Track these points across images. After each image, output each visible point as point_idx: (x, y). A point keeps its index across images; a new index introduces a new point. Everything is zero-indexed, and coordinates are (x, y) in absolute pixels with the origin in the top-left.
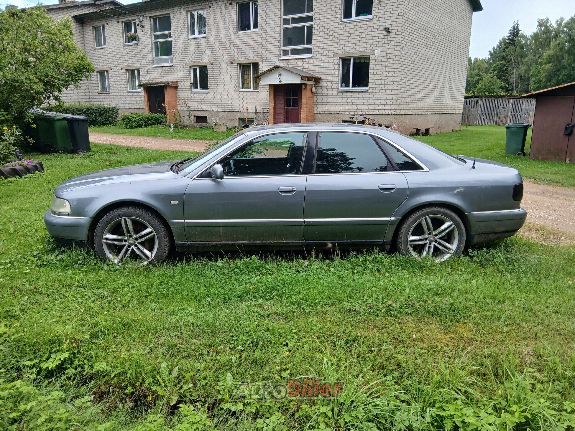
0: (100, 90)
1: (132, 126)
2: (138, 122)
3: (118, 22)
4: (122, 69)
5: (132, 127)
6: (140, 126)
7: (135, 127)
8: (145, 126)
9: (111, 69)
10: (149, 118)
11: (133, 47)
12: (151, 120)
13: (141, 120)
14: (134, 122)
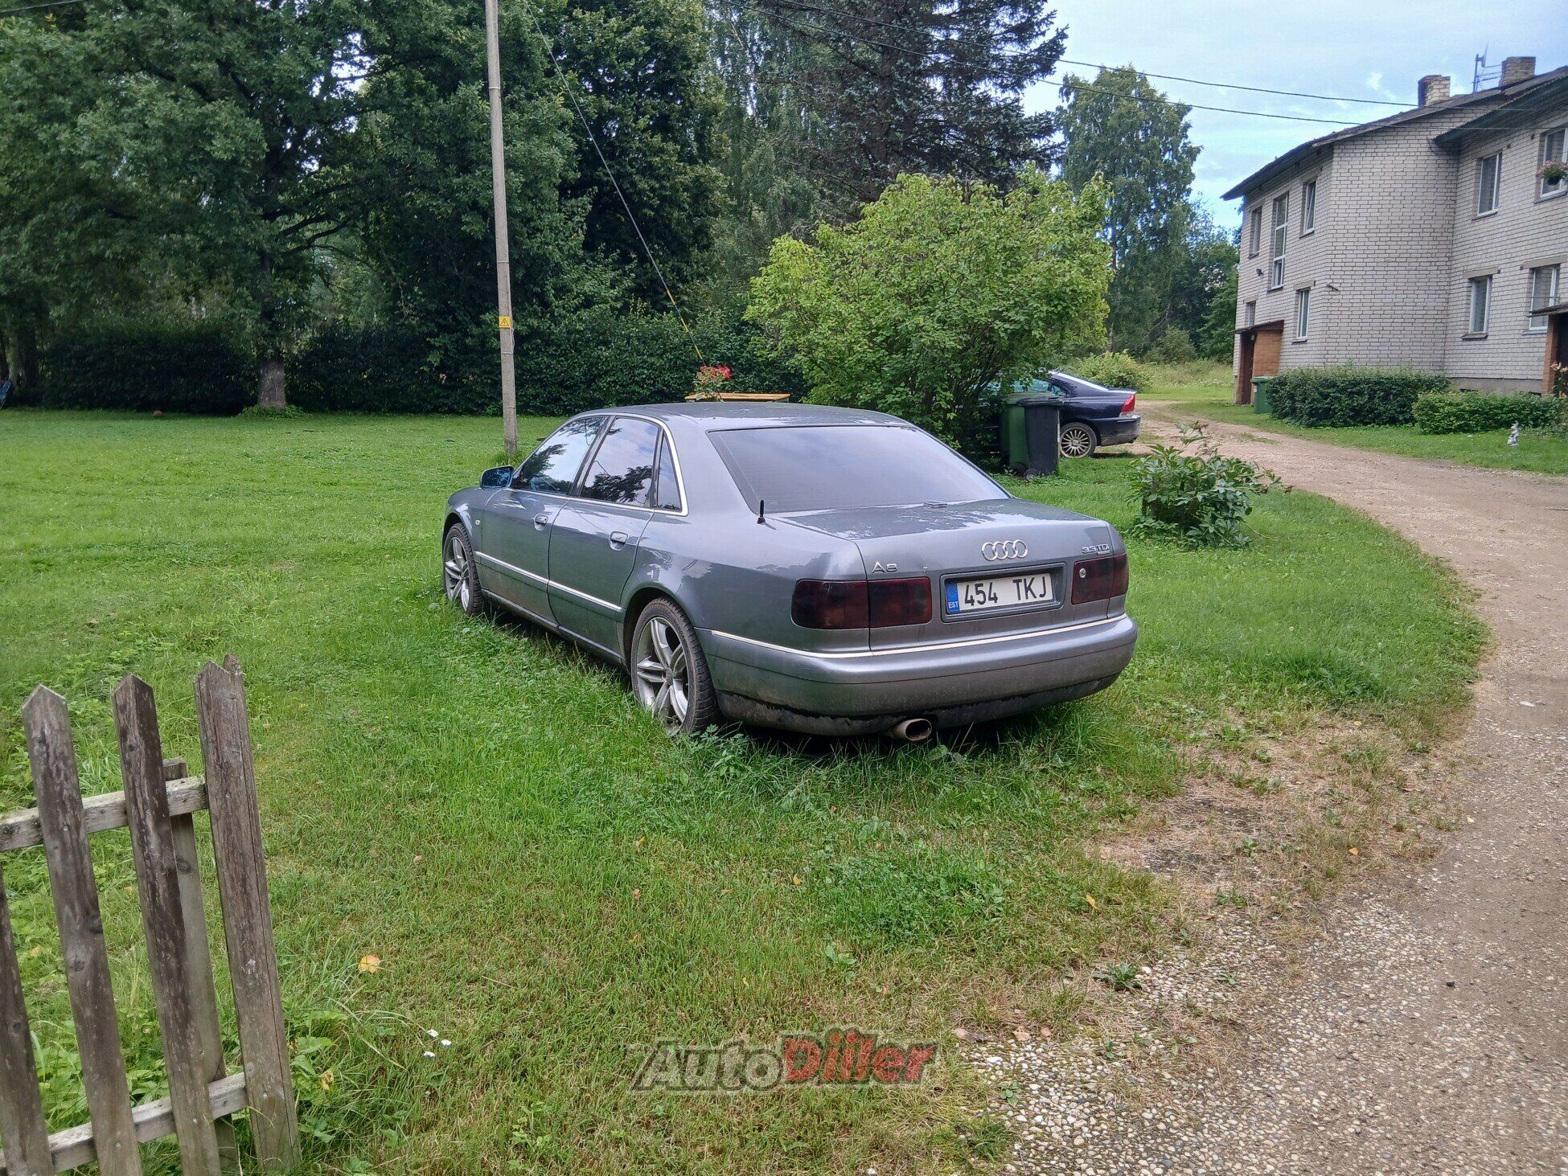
0: (1470, 330)
1: (1437, 428)
2: (1458, 418)
3: (1533, 137)
4: (1522, 269)
5: (1436, 431)
6: (1465, 429)
7: (1447, 431)
8: (1485, 428)
9: (1499, 272)
10: (1504, 406)
11: (1554, 202)
12: (1511, 411)
13: (1473, 413)
14: (1449, 415)
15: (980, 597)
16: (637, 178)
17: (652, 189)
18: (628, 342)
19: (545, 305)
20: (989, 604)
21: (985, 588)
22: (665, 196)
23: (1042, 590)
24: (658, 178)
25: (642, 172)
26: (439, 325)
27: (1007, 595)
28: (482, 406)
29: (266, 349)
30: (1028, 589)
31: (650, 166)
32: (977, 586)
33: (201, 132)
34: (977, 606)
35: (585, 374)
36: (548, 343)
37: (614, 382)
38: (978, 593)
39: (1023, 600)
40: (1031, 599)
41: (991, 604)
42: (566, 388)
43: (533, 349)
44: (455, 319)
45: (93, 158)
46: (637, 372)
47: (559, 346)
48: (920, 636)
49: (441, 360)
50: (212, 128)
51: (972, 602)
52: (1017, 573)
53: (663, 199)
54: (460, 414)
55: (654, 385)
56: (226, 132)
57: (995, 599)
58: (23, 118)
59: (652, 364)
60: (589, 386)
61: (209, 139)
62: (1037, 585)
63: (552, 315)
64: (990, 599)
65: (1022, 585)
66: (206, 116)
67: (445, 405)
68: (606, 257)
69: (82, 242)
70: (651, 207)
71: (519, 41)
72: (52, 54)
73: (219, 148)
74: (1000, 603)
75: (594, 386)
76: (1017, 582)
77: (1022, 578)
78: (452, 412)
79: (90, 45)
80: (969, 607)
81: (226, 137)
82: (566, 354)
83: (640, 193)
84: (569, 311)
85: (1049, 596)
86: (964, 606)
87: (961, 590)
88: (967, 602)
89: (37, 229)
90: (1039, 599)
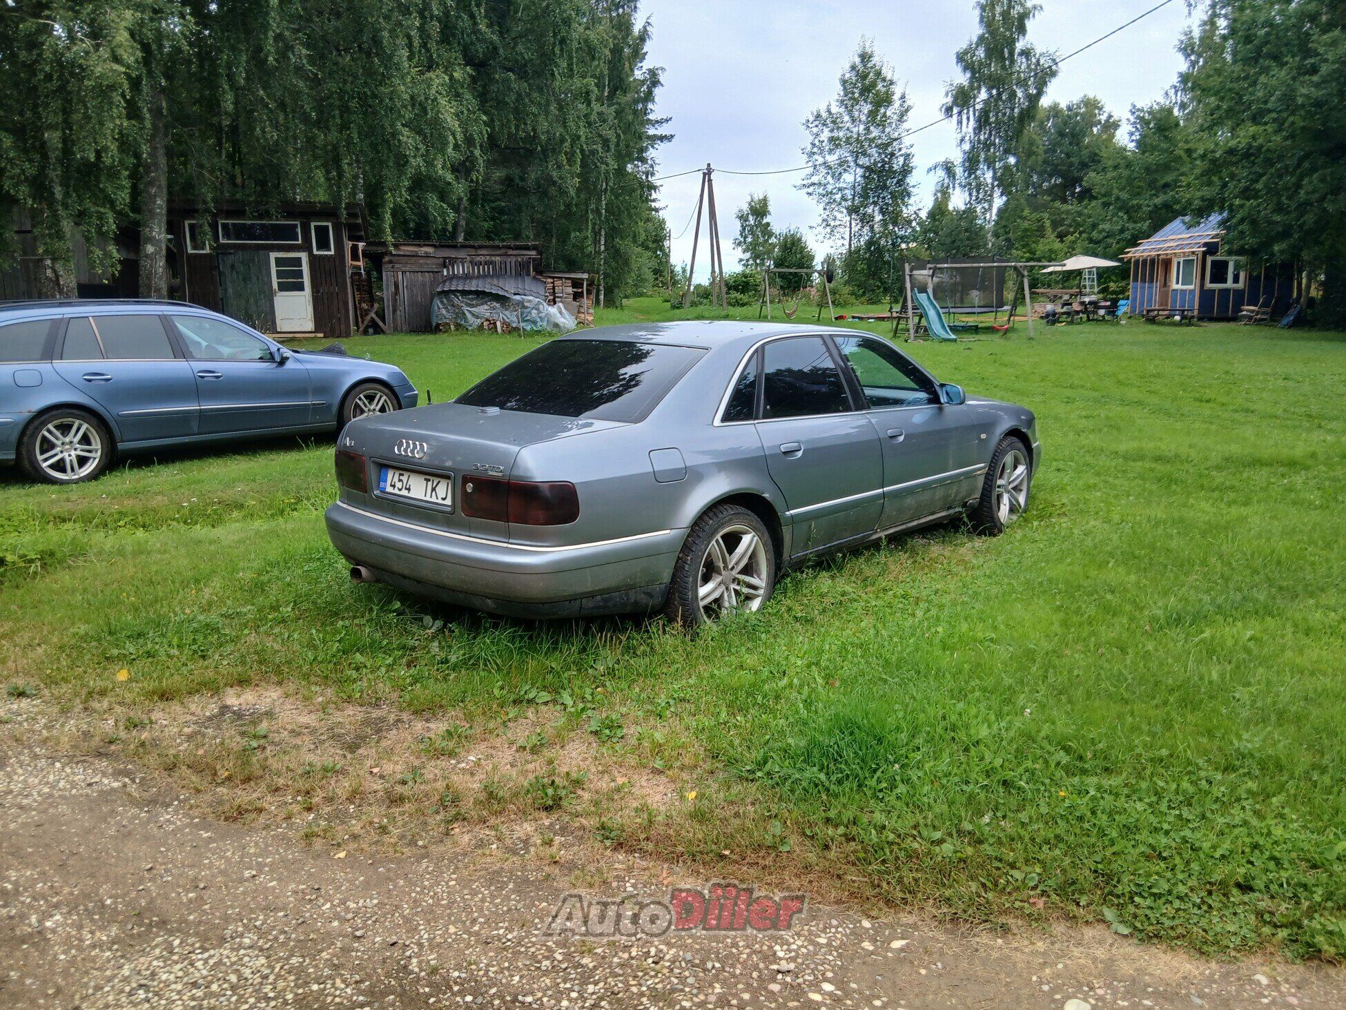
15: (400, 485)
20: (404, 492)
21: (404, 478)
23: (444, 494)
27: (418, 489)
30: (433, 489)
32: (401, 474)
34: (396, 491)
38: (400, 480)
39: (428, 499)
40: (434, 499)
41: (406, 493)
51: (394, 486)
52: (431, 472)
57: (409, 489)
62: (441, 489)
64: (406, 489)
65: (430, 484)
74: (412, 495)
76: (428, 480)
77: (432, 478)
80: (391, 490)
85: (448, 501)
86: (389, 489)
87: (390, 474)
88: (391, 485)
90: (440, 501)
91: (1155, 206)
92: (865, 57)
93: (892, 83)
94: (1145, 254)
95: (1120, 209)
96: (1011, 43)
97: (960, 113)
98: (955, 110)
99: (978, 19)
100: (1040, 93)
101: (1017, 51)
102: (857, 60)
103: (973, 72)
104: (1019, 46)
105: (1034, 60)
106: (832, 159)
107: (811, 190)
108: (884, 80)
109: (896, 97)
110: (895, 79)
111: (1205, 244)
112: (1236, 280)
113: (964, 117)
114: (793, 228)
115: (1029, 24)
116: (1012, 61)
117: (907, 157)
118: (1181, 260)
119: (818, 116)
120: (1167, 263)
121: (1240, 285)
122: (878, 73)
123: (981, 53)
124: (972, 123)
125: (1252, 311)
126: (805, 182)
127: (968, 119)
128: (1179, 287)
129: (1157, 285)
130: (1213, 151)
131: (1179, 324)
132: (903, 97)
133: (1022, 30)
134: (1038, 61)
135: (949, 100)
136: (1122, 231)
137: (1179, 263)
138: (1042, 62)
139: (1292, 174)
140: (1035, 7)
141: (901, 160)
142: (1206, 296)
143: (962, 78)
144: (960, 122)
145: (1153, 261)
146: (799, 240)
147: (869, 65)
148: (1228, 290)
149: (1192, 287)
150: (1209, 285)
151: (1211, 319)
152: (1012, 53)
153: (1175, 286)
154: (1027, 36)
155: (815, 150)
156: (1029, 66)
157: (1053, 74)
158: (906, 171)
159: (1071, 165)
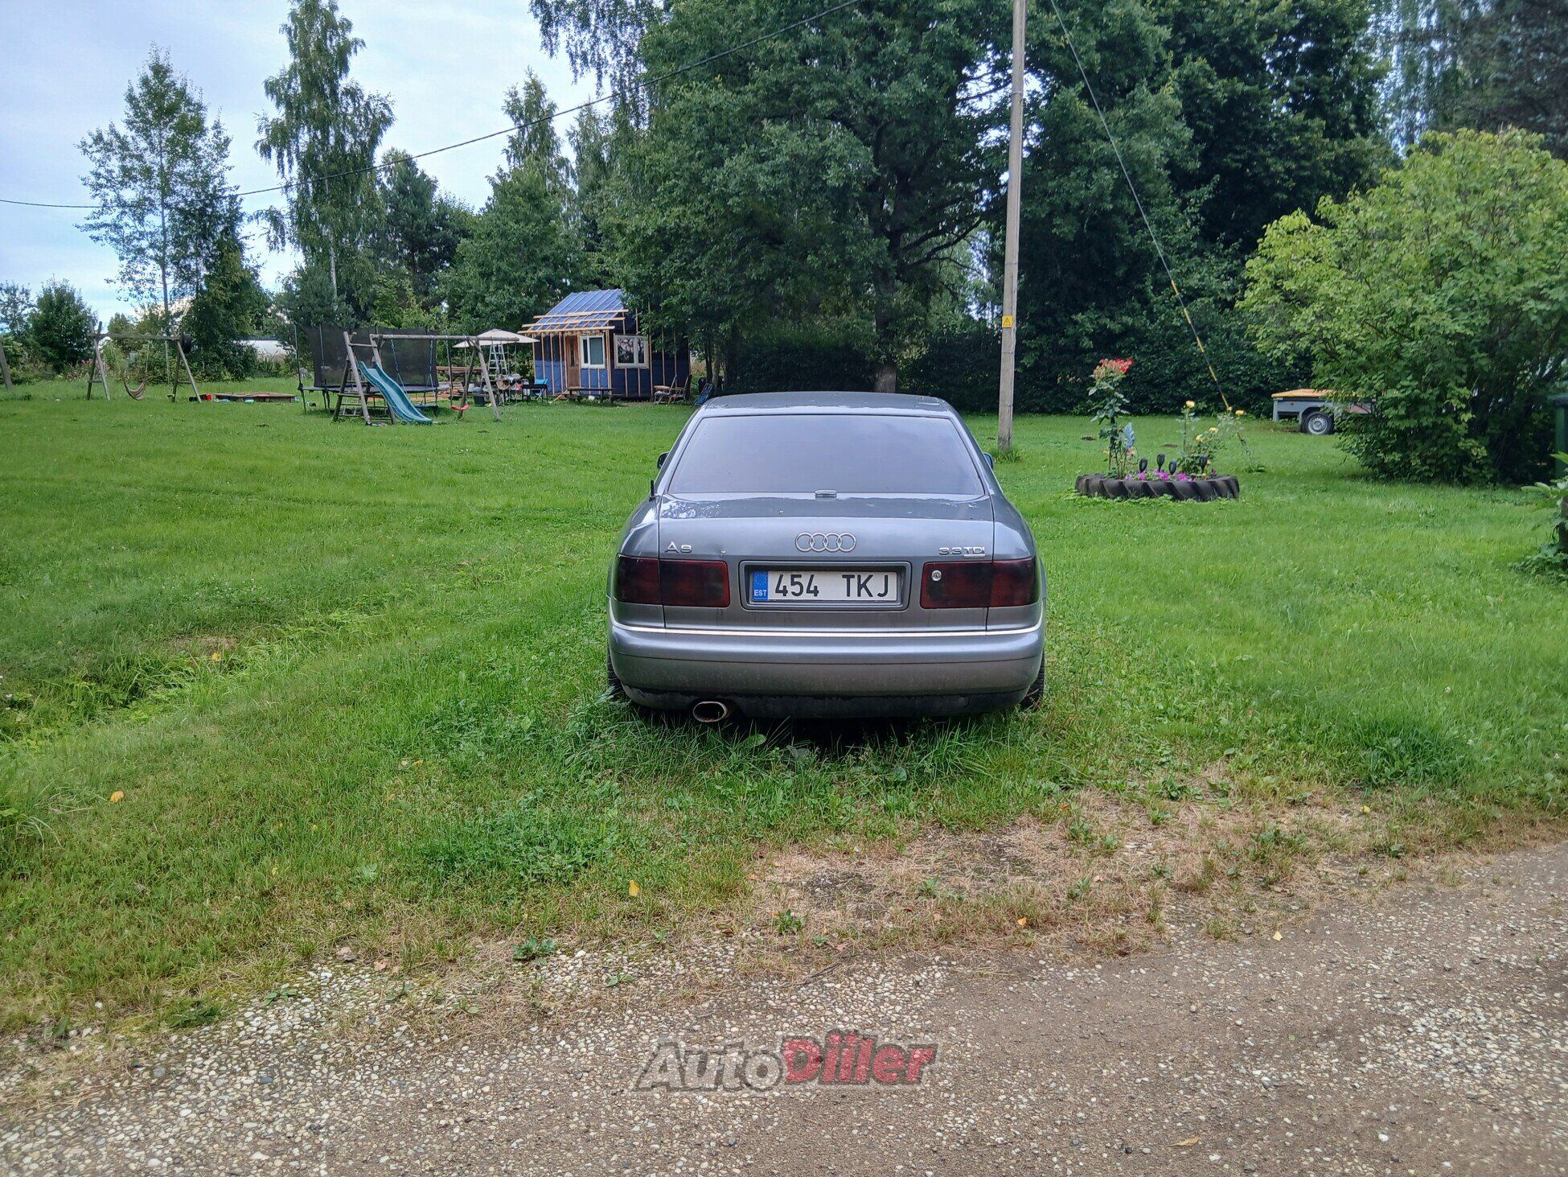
15: (797, 589)
16: (1270, 161)
17: (1288, 171)
18: (1228, 337)
19: (1145, 302)
20: (805, 596)
21: (804, 580)
22: (1303, 177)
23: (882, 590)
24: (1297, 158)
25: (1279, 154)
26: (1039, 327)
27: (832, 589)
28: (1071, 406)
29: (879, 354)
30: (862, 586)
31: (1289, 146)
32: (793, 577)
33: (820, 163)
34: (790, 596)
35: (1175, 371)
36: (1141, 341)
37: (1205, 379)
38: (793, 583)
39: (853, 598)
40: (864, 596)
41: (811, 597)
42: (1156, 386)
43: (1125, 348)
44: (1055, 320)
45: (737, 194)
46: (1231, 368)
47: (1152, 343)
48: (719, 620)
49: (1036, 361)
50: (830, 159)
51: (785, 592)
52: (850, 568)
53: (1301, 181)
54: (1050, 414)
55: (1249, 382)
56: (840, 162)
57: (816, 592)
58: (696, 165)
59: (1251, 359)
60: (1178, 385)
61: (825, 170)
62: (876, 584)
63: (1150, 311)
64: (808, 591)
65: (854, 582)
66: (826, 148)
67: (1037, 405)
68: (1227, 246)
69: (741, 267)
70: (1286, 191)
71: (1133, 36)
72: (717, 109)
73: (832, 177)
74: (820, 597)
75: (1184, 383)
76: (849, 578)
77: (856, 574)
78: (1043, 412)
79: (749, 98)
80: (780, 596)
81: (840, 165)
82: (1158, 351)
83: (1276, 174)
84: (1169, 307)
85: (892, 595)
86: (777, 597)
87: (772, 579)
88: (777, 591)
89: (713, 257)
90: (876, 598)
91: (539, 279)
92: (160, 71)
93: (200, 107)
94: (547, 331)
95: (504, 280)
96: (333, 81)
97: (280, 155)
98: (274, 152)
99: (287, 46)
100: (374, 142)
101: (340, 90)
102: (150, 74)
103: (289, 106)
104: (344, 83)
105: (362, 103)
106: (129, 195)
107: (95, 233)
108: (189, 103)
109: (208, 124)
110: (204, 103)
111: (611, 323)
112: (641, 360)
113: (286, 159)
114: (59, 281)
115: (353, 60)
116: (336, 101)
117: (233, 198)
118: (588, 338)
119: (99, 139)
120: (572, 341)
121: (645, 365)
122: (181, 94)
123: (297, 85)
124: (296, 167)
125: (667, 391)
126: (92, 222)
127: (290, 162)
128: (589, 365)
129: (564, 364)
130: (645, 229)
131: (594, 404)
132: (217, 126)
133: (343, 65)
134: (368, 104)
135: (263, 136)
136: (510, 304)
137: (585, 341)
138: (372, 106)
139: (735, 255)
140: (356, 42)
141: (225, 203)
142: (617, 374)
143: (278, 113)
144: (281, 166)
145: (556, 338)
146: (71, 297)
147: (167, 81)
148: (636, 369)
149: (602, 366)
150: (618, 365)
151: (624, 399)
152: (334, 92)
153: (584, 365)
154: (350, 73)
155: (102, 181)
156: (356, 109)
157: (387, 121)
158: (234, 217)
159: (419, 227)
